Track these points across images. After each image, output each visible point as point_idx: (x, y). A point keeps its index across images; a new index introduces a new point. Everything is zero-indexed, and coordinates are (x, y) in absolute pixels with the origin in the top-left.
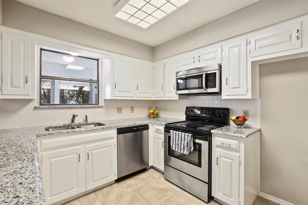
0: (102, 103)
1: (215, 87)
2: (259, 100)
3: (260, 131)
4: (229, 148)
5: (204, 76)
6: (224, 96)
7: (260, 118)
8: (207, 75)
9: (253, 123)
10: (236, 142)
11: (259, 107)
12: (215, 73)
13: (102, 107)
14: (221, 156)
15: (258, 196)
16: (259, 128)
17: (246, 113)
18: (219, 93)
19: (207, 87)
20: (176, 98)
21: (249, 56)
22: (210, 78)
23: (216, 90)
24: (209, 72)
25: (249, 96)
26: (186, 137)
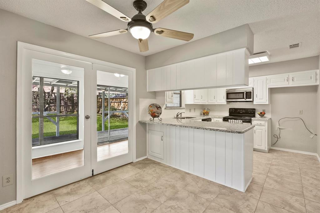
0: (183, 105)
1: (251, 98)
2: (270, 105)
3: (271, 119)
4: (261, 125)
5: (245, 93)
6: (255, 103)
7: (271, 113)
8: (246, 92)
9: (268, 116)
10: (264, 122)
11: (270, 108)
12: (251, 92)
13: (184, 108)
14: (256, 129)
15: (270, 149)
16: (270, 117)
17: (264, 111)
18: (253, 101)
19: (246, 98)
20: (225, 103)
21: (267, 85)
22: (248, 94)
23: (251, 100)
24: (247, 91)
25: (267, 103)
26: (239, 122)
